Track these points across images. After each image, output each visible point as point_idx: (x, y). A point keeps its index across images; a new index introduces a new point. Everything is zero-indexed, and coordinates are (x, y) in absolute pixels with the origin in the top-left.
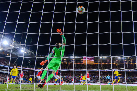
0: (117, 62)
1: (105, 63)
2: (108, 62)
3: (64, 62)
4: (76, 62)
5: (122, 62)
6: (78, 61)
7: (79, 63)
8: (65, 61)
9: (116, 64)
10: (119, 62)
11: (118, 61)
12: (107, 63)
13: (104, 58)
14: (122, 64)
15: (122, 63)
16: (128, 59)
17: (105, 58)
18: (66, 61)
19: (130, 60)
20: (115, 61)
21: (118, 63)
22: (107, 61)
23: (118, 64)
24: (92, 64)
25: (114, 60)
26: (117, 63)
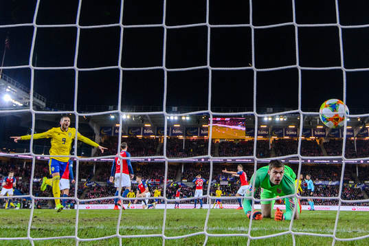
0: (321, 133)
1: (280, 135)
2: (292, 133)
3: (144, 134)
4: (186, 135)
5: (337, 132)
6: (193, 129)
7: (195, 137)
8: (148, 131)
9: (318, 141)
10: (327, 133)
11: (323, 130)
12: (288, 137)
13: (277, 119)
14: (336, 139)
15: (338, 135)
16: (359, 124)
17: (282, 119)
18: (151, 131)
19: (365, 125)
20: (315, 129)
21: (324, 136)
22: (287, 129)
23: (324, 140)
24: (238, 140)
25: (312, 127)
26: (319, 136)
